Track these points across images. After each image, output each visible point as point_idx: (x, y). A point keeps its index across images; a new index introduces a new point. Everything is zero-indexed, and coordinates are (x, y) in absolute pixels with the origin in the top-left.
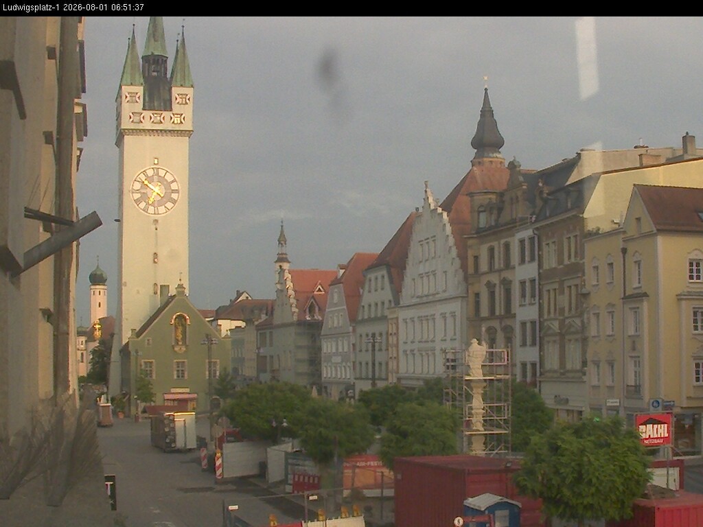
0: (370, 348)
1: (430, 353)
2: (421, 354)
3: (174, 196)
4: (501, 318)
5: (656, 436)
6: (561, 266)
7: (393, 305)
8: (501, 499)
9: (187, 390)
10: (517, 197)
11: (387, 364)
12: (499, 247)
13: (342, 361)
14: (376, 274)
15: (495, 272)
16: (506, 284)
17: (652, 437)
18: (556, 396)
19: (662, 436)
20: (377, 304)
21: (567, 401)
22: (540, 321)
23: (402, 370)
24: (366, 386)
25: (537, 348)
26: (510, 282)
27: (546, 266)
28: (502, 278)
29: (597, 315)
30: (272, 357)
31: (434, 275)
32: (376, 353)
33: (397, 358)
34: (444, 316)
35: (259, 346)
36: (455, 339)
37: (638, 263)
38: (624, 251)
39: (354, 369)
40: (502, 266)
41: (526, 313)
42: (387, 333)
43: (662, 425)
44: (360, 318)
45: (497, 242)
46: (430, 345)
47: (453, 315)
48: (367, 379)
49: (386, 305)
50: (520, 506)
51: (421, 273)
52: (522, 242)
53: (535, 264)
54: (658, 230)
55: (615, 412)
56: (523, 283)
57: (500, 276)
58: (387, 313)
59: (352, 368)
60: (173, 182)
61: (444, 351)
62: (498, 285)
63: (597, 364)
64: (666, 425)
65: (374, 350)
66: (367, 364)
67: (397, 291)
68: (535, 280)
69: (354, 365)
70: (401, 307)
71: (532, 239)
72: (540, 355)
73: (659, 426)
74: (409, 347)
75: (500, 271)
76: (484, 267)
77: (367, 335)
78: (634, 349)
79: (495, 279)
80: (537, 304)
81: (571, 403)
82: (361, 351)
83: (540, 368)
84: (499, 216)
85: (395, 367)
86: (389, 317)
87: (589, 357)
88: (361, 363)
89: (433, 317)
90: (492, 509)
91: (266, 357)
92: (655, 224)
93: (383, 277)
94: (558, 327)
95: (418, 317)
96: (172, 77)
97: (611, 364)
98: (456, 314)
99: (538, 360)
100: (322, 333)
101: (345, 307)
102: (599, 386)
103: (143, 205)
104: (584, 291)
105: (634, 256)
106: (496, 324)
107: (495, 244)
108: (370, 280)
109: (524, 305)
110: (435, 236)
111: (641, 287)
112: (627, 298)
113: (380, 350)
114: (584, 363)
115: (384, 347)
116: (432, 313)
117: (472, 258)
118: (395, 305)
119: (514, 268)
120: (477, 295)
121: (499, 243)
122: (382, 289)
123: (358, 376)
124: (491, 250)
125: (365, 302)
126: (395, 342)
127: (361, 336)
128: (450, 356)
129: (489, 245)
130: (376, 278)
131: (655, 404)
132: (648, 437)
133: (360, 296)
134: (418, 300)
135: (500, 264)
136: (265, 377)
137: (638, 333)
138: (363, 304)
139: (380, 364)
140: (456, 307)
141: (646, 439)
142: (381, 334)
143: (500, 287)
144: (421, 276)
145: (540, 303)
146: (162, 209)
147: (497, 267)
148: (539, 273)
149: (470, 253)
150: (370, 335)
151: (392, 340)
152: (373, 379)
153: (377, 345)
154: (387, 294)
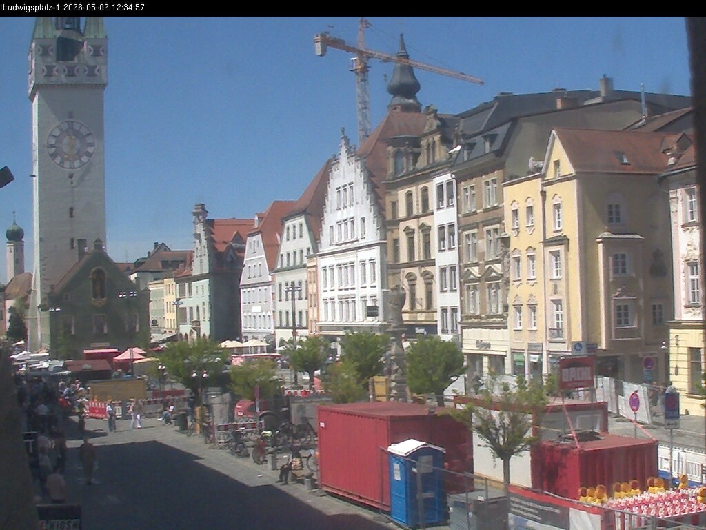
0: (290, 297)
1: (350, 300)
2: (341, 302)
3: (90, 150)
4: (420, 264)
5: (579, 379)
6: (481, 211)
7: (312, 253)
8: (424, 445)
9: (108, 344)
10: (434, 142)
11: (307, 312)
12: (417, 193)
13: (262, 311)
14: (293, 222)
15: (414, 218)
16: (426, 230)
17: (575, 380)
18: (477, 342)
19: (586, 379)
20: (295, 253)
21: (489, 345)
22: (460, 266)
23: (322, 318)
24: (287, 335)
25: (458, 293)
26: (429, 228)
27: (465, 211)
28: (420, 224)
29: (518, 260)
30: (191, 308)
31: (353, 222)
32: (297, 301)
33: (317, 306)
34: (363, 263)
35: (178, 297)
36: (375, 287)
37: (557, 207)
38: (543, 194)
39: (274, 318)
40: (420, 211)
41: (446, 258)
42: (306, 281)
43: (586, 368)
44: (279, 267)
45: (414, 188)
46: (350, 292)
47: (373, 262)
48: (287, 328)
49: (305, 254)
50: (445, 452)
51: (338, 220)
52: (440, 187)
53: (454, 209)
54: (576, 173)
55: (537, 356)
56: (441, 228)
57: (418, 221)
58: (305, 261)
59: (272, 318)
60: (88, 135)
61: (364, 298)
62: (416, 232)
63: (518, 308)
64: (589, 368)
65: (293, 299)
66: (287, 313)
67: (316, 239)
68: (454, 225)
69: (274, 315)
70: (320, 255)
71: (449, 184)
72: (461, 300)
73: (583, 368)
74: (329, 295)
75: (418, 217)
76: (402, 212)
77: (287, 284)
78: (556, 292)
79: (413, 224)
80: (457, 249)
81: (492, 348)
82: (280, 300)
83: (462, 313)
84: (415, 161)
85: (316, 316)
86: (308, 266)
87: (510, 302)
88: (281, 312)
89: (352, 264)
90: (415, 454)
91: (185, 308)
92: (575, 166)
93: (301, 225)
94: (478, 271)
95: (337, 265)
96: (85, 29)
97: (533, 308)
98: (376, 261)
99: (458, 305)
100: (241, 284)
101: (264, 256)
102: (520, 330)
103: (58, 160)
104: (503, 235)
105: (553, 199)
106: (415, 271)
107: (413, 189)
108: (288, 228)
109: (444, 250)
110: (352, 183)
111: (560, 231)
112: (547, 242)
113: (300, 299)
114: (506, 308)
115: (304, 296)
116: (352, 260)
117: (390, 204)
118: (314, 252)
119: (432, 213)
120: (396, 241)
121: (417, 189)
122: (301, 237)
123: (278, 326)
124: (409, 195)
125: (283, 251)
126: (315, 291)
127: (280, 285)
128: (370, 304)
129: (407, 190)
130: (294, 226)
131: (578, 347)
132: (571, 380)
133: (278, 246)
134: (337, 247)
135: (418, 209)
136: (185, 329)
137: (559, 277)
138: (281, 253)
139: (301, 313)
140: (375, 253)
141: (570, 382)
142: (300, 283)
143: (419, 232)
144: (339, 223)
145: (459, 248)
146: (77, 164)
147: (415, 213)
148: (458, 218)
149: (388, 199)
150: (290, 284)
151: (312, 288)
152: (294, 328)
153: (297, 293)
154: (305, 242)
